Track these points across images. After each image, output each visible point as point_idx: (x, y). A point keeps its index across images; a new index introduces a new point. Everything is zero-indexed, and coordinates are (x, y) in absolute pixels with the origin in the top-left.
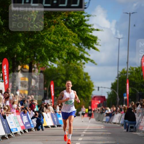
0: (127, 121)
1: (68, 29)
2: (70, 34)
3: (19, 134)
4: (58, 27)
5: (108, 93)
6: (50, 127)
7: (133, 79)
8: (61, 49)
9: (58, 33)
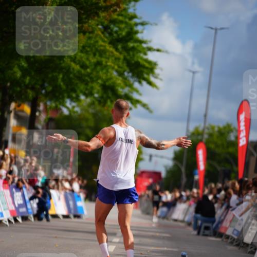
0: (199, 216)
1: (107, 45)
2: (111, 54)
3: (5, 223)
4: (90, 38)
5: (166, 167)
6: (61, 217)
7: (212, 146)
8: (91, 78)
9: (89, 49)
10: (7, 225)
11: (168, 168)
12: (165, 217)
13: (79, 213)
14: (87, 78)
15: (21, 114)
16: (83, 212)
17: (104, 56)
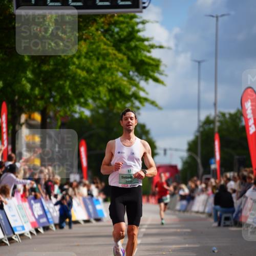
0: (218, 207)
1: (109, 48)
2: (113, 56)
3: (27, 235)
4: (92, 43)
5: (182, 158)
6: (82, 223)
8: (97, 83)
9: (91, 54)
10: (29, 238)
11: (184, 159)
12: (185, 210)
13: (99, 217)
14: (92, 83)
15: (32, 122)
16: (103, 215)
17: (107, 58)
